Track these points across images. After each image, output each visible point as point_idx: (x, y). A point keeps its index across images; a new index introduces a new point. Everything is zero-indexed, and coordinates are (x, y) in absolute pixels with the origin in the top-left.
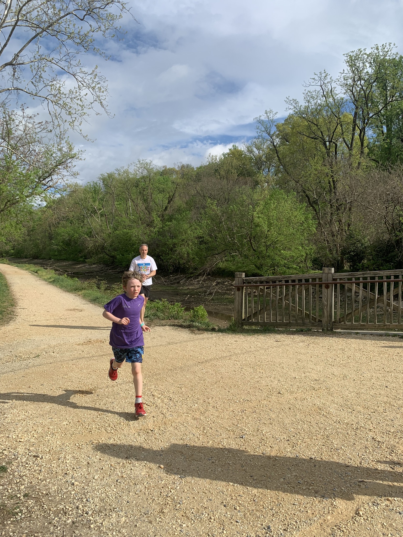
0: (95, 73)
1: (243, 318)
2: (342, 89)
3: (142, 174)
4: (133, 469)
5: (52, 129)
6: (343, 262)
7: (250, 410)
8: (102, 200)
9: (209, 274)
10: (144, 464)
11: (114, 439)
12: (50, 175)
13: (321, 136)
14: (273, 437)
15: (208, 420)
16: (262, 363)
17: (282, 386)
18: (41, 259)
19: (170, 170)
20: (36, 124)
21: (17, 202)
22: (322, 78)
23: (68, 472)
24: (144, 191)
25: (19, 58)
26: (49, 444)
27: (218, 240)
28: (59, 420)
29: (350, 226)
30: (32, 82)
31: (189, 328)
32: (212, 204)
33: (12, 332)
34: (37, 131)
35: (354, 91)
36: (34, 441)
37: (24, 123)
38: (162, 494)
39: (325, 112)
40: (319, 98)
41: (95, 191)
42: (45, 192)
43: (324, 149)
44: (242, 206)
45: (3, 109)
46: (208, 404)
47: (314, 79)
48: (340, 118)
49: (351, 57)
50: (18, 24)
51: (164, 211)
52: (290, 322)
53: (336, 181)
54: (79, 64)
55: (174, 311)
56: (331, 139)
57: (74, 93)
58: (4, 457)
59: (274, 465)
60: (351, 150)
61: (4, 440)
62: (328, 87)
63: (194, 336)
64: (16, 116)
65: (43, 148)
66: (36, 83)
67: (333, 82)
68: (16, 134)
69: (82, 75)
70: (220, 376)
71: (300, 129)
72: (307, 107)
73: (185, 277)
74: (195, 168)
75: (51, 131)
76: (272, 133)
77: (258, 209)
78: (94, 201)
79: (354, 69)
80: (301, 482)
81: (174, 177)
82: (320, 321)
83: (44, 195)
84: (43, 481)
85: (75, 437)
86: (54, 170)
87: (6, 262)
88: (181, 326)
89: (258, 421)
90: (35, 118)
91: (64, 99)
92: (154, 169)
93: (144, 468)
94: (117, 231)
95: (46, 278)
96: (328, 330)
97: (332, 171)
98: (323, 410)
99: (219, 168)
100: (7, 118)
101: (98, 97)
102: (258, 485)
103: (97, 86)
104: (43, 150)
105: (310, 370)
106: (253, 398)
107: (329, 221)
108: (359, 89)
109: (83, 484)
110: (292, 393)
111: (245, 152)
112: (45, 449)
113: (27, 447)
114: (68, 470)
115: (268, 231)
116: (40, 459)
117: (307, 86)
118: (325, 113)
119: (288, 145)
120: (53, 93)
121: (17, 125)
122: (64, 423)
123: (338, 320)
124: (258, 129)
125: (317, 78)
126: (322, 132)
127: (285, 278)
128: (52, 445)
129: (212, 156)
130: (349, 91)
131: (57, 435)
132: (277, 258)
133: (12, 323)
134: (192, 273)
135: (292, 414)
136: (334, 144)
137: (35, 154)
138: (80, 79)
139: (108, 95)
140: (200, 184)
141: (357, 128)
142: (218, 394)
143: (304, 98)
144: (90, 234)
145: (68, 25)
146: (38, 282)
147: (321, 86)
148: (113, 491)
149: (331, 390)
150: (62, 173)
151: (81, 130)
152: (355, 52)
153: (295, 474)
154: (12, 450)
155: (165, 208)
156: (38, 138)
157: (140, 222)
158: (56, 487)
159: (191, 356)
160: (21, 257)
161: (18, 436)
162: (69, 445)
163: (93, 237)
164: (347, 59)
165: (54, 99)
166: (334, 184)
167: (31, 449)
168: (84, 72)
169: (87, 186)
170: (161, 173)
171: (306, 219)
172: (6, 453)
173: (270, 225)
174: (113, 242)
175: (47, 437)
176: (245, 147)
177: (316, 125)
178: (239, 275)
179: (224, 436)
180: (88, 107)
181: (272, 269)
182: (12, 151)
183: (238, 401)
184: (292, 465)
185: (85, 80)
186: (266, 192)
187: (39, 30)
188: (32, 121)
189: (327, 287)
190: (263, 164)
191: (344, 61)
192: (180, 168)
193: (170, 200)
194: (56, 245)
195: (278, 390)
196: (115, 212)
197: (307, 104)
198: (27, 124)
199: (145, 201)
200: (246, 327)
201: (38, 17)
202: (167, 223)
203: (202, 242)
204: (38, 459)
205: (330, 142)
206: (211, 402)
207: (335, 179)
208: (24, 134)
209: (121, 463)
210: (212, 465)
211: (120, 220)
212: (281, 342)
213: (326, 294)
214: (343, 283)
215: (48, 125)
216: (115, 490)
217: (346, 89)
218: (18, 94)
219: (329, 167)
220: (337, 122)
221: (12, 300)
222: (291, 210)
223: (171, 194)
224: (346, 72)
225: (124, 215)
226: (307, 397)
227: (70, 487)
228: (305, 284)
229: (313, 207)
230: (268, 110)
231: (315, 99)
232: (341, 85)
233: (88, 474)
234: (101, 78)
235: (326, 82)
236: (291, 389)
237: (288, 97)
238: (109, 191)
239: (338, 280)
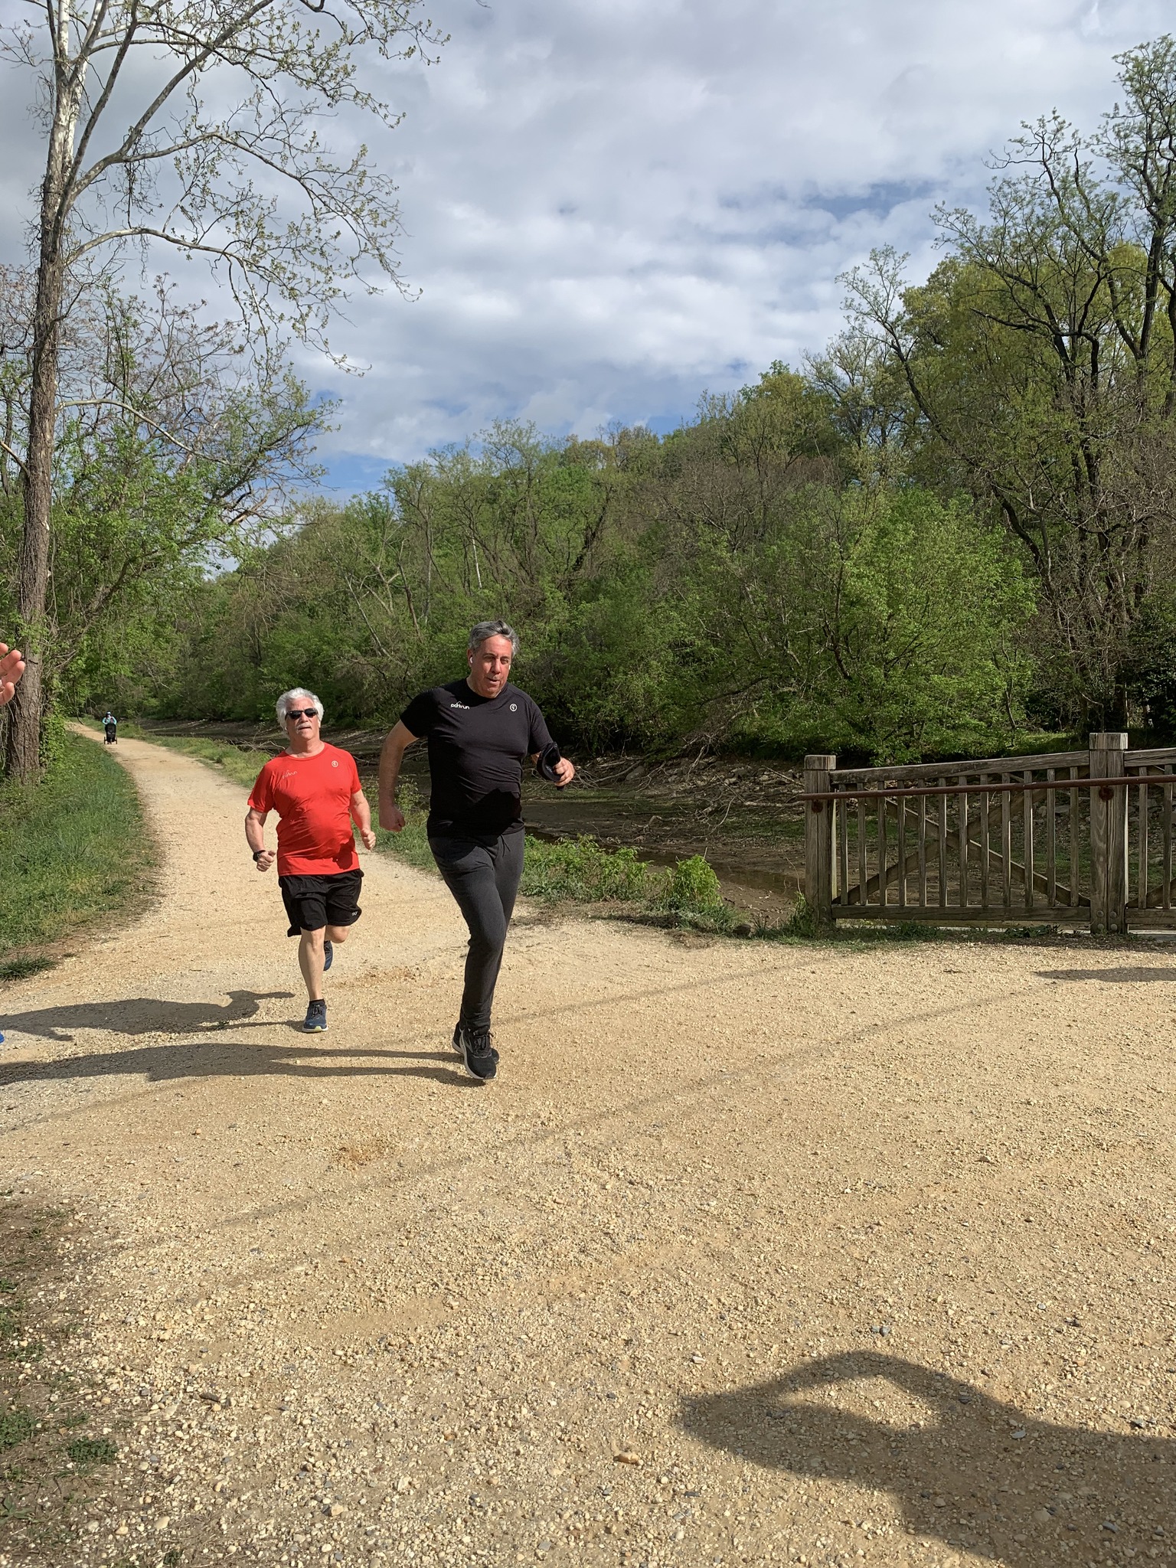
0: (361, 168)
1: (835, 895)
2: (1113, 166)
3: (507, 462)
4: (522, 1452)
5: (243, 342)
6: (1123, 704)
7: (893, 1222)
8: (396, 545)
9: (710, 752)
10: (559, 1434)
11: (455, 1329)
12: (244, 479)
13: (1046, 319)
14: (986, 1333)
15: (756, 1259)
16: (912, 1051)
17: (987, 1132)
18: (233, 721)
19: (587, 448)
20: (200, 331)
21: (158, 561)
22: (1046, 137)
23: (312, 1460)
24: (514, 512)
25: (143, 139)
26: (252, 1351)
27: (737, 649)
28: (282, 1255)
29: (1142, 592)
30: (182, 208)
31: (666, 927)
32: (715, 544)
33: (149, 947)
34: (203, 352)
35: (1149, 171)
36: (202, 1337)
37: (165, 331)
38: (626, 1563)
39: (1059, 242)
40: (1038, 201)
41: (374, 519)
42: (232, 528)
43: (1056, 361)
44: (808, 545)
45: (105, 295)
46: (751, 1199)
47: (1021, 141)
48: (1106, 260)
49: (1138, 64)
50: (134, 38)
51: (575, 570)
52: (985, 908)
53: (1097, 457)
54: (314, 144)
55: (617, 873)
56: (1080, 327)
57: (303, 234)
58: (107, 1400)
59: (1005, 1450)
60: (1143, 356)
61: (111, 1335)
62: (1068, 164)
63: (684, 955)
64: (144, 312)
65: (221, 402)
66: (195, 212)
67: (1083, 145)
68: (148, 365)
69: (322, 177)
70: (781, 1098)
71: (979, 301)
72: (1001, 233)
73: (642, 764)
74: (659, 436)
75: (242, 349)
76: (891, 319)
77: (856, 551)
78: (374, 550)
79: (1147, 99)
80: (1115, 1527)
81: (600, 466)
82: (1085, 903)
83: (229, 539)
84: (229, 1500)
85: (331, 1321)
86: (253, 465)
87: (137, 732)
88: (643, 921)
89: (927, 1269)
90: (195, 314)
91: (275, 253)
92: (541, 447)
93: (561, 1447)
94: (441, 635)
95: (245, 776)
96: (1111, 931)
97: (1083, 424)
98: (1144, 1228)
99: (735, 433)
100: (118, 319)
101: (371, 238)
102: (962, 1536)
103: (367, 208)
104: (222, 407)
105: (1073, 1074)
106: (899, 1179)
107: (1077, 579)
108: (1165, 162)
109: (360, 1514)
110: (1025, 1158)
111: (809, 382)
112: (238, 1368)
113: (183, 1360)
114: (311, 1455)
115: (890, 617)
116: (223, 1407)
117: (1000, 164)
118: (1056, 245)
119: (941, 354)
120: (242, 238)
121: (148, 340)
122: (299, 1269)
123: (1142, 897)
124: (849, 307)
125: (1030, 138)
126: (1047, 307)
127: (966, 769)
128: (260, 1353)
129: (713, 399)
130: (1133, 171)
131: (275, 1316)
132: (922, 699)
133: (148, 918)
134: (659, 751)
135: (1038, 1242)
136: (1087, 343)
137: (201, 419)
138: (318, 190)
139: (402, 233)
140: (677, 485)
141: (1160, 286)
142: (782, 1161)
143: (990, 202)
144: (366, 647)
145: (278, 28)
146: (225, 791)
147: (1044, 162)
148: (461, 1542)
149: (1159, 1150)
150: (278, 471)
151: (326, 343)
152: (1151, 47)
153: (1085, 1491)
154: (133, 1374)
155: (577, 561)
156: (206, 371)
157: (505, 605)
158: (273, 1521)
159: (680, 1024)
160: (176, 718)
161: (154, 1318)
162: (313, 1354)
163: (375, 655)
164: (1127, 72)
165: (246, 254)
166: (1090, 466)
167: (193, 1368)
168: (329, 169)
169: (353, 506)
170: (562, 456)
171: (1007, 573)
172: (114, 1387)
173: (894, 599)
174: (429, 667)
175: (243, 1323)
176: (809, 368)
177: (1028, 285)
178: (817, 763)
179: (816, 1324)
180: (344, 273)
181: (904, 731)
182: (135, 415)
183: (848, 1190)
184: (1073, 1453)
185: (332, 191)
186: (881, 498)
187: (194, 52)
188: (186, 323)
189: (1106, 794)
190: (866, 416)
191: (1117, 79)
192: (617, 439)
193: (591, 537)
194: (273, 679)
195: (976, 1148)
196: (433, 578)
197: (1001, 222)
198: (175, 332)
199: (519, 543)
200: (844, 924)
201: (191, 11)
202: (584, 605)
203: (685, 658)
204: (217, 1407)
205: (1074, 335)
206: (760, 1192)
207: (1093, 450)
208: (168, 362)
209: (484, 1429)
210: (790, 1444)
211: (447, 603)
212: (963, 975)
213: (1102, 818)
214: (1159, 780)
215: (232, 332)
216: (467, 1539)
217: (1124, 164)
218: (145, 245)
219: (1070, 412)
220: (1098, 273)
221: (151, 848)
222: (959, 550)
223: (593, 518)
224: (1123, 111)
225: (459, 587)
226: (1081, 1177)
227: (319, 1525)
228: (1032, 788)
229: (1027, 539)
230: (881, 247)
231: (1025, 203)
232: (1108, 156)
233: (375, 1471)
234: (377, 180)
235: (1059, 148)
236: (1022, 1145)
237: (940, 205)
238: (414, 519)
239: (1142, 771)
